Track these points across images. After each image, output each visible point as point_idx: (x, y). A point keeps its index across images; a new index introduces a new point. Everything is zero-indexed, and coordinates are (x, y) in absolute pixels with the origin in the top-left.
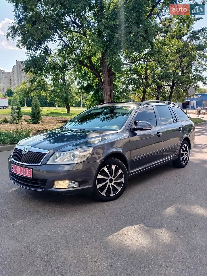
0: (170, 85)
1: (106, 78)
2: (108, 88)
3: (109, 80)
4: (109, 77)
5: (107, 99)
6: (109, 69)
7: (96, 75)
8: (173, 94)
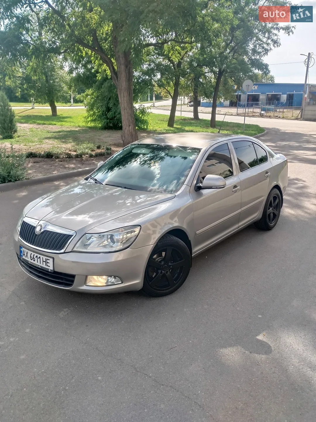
0: (214, 73)
1: (123, 67)
2: (126, 84)
3: (127, 72)
4: (127, 67)
5: (125, 102)
6: (126, 54)
7: (105, 61)
8: (221, 88)
